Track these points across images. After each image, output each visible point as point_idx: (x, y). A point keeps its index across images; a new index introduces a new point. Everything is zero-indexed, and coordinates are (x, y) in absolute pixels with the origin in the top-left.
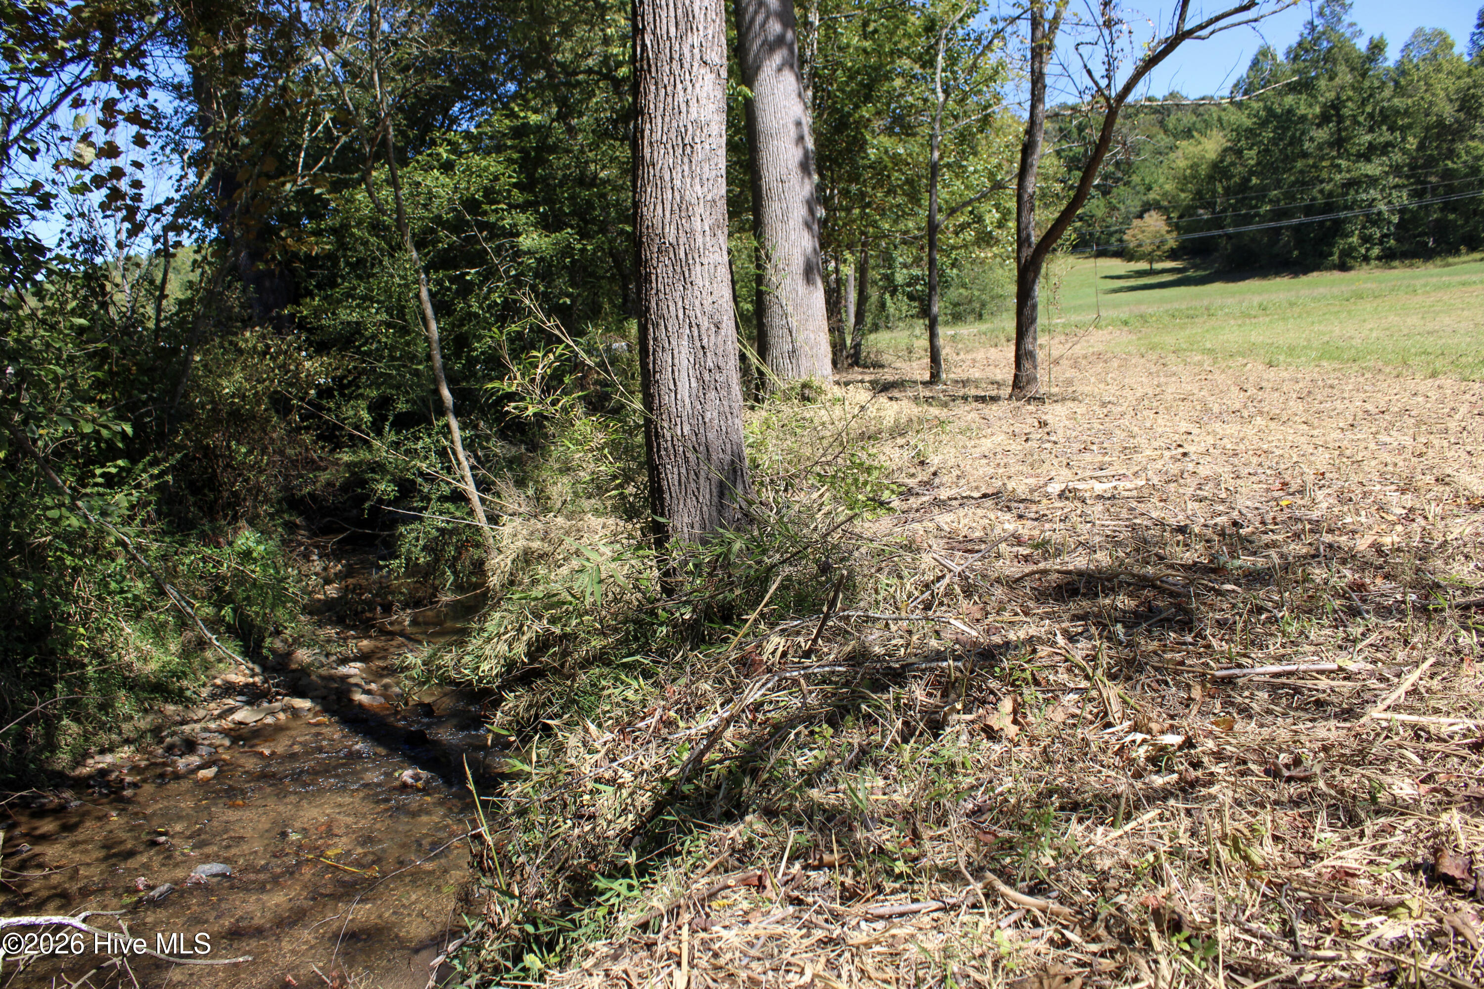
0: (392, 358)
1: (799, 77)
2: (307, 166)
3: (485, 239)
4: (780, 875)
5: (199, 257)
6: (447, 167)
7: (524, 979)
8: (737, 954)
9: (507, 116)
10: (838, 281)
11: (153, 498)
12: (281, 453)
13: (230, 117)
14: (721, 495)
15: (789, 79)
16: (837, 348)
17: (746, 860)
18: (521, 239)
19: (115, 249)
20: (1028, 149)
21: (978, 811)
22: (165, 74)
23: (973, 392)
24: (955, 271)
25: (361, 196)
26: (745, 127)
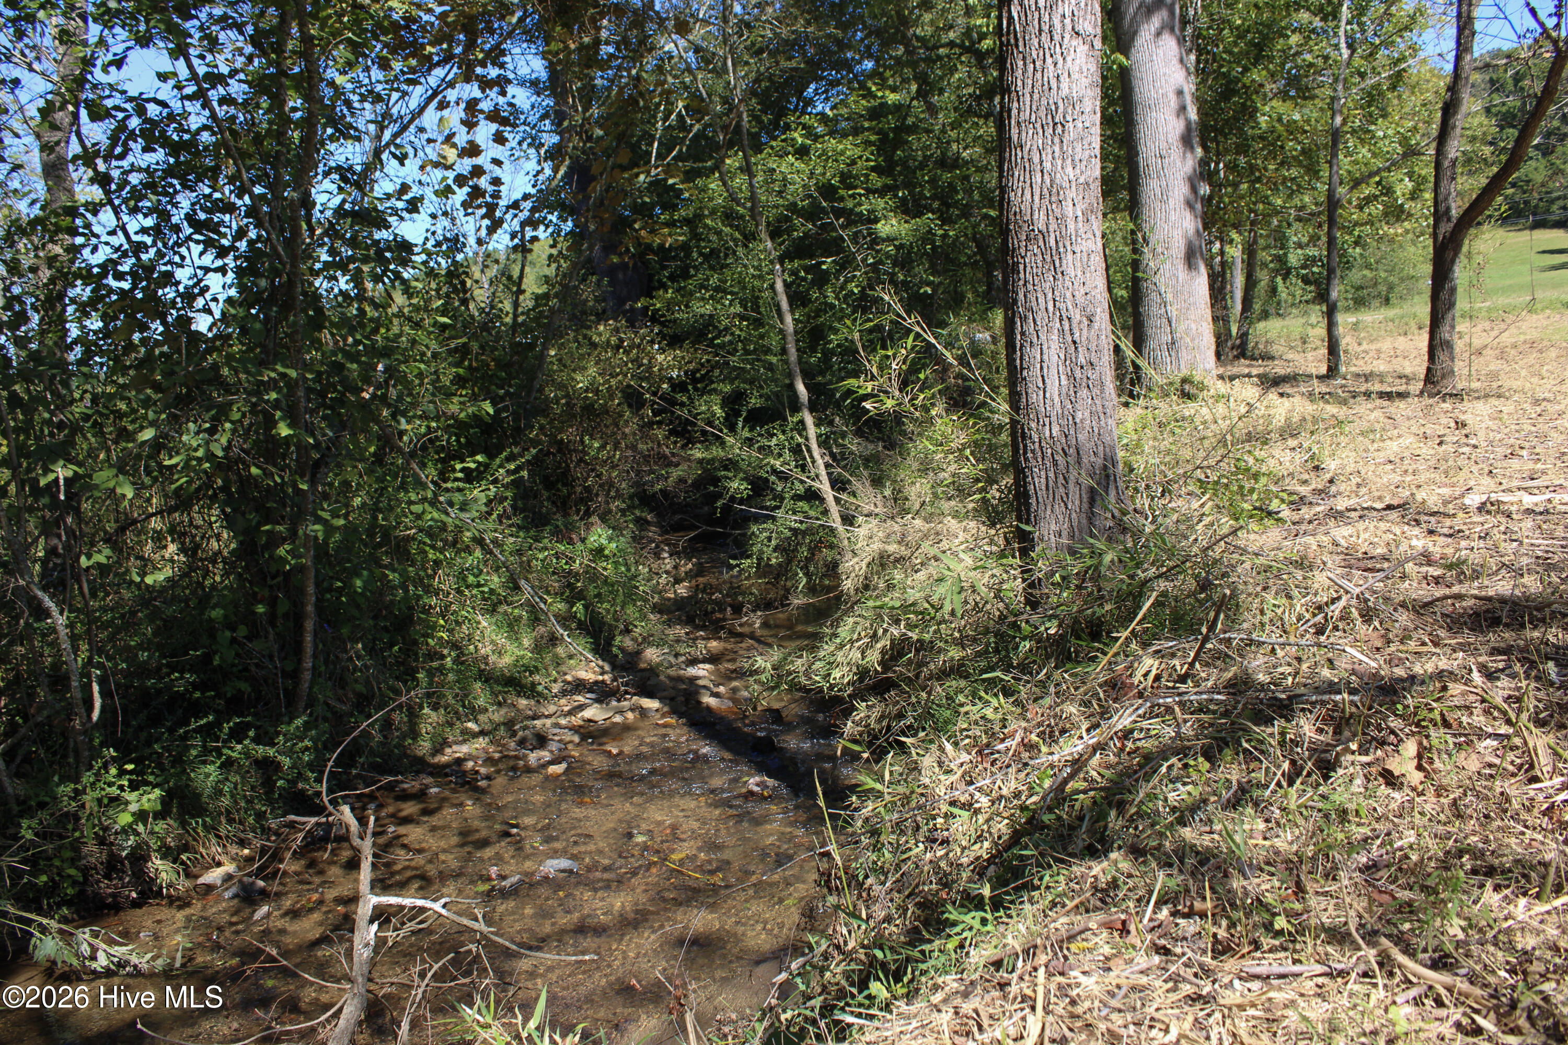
0: (747, 352)
1: (1181, 41)
2: (660, 156)
3: (842, 227)
4: (1145, 921)
5: (554, 252)
6: (802, 152)
7: (869, 1007)
8: (1097, 1003)
9: (864, 97)
10: (1223, 264)
11: (509, 494)
12: (634, 447)
13: (586, 110)
14: (1092, 502)
15: (1169, 44)
16: (1221, 339)
17: (1109, 900)
18: (879, 225)
19: (475, 246)
20: (1450, 108)
21: (1371, 868)
22: (523, 71)
23: (1377, 387)
24: (1358, 250)
25: (714, 185)
26: (1120, 97)
